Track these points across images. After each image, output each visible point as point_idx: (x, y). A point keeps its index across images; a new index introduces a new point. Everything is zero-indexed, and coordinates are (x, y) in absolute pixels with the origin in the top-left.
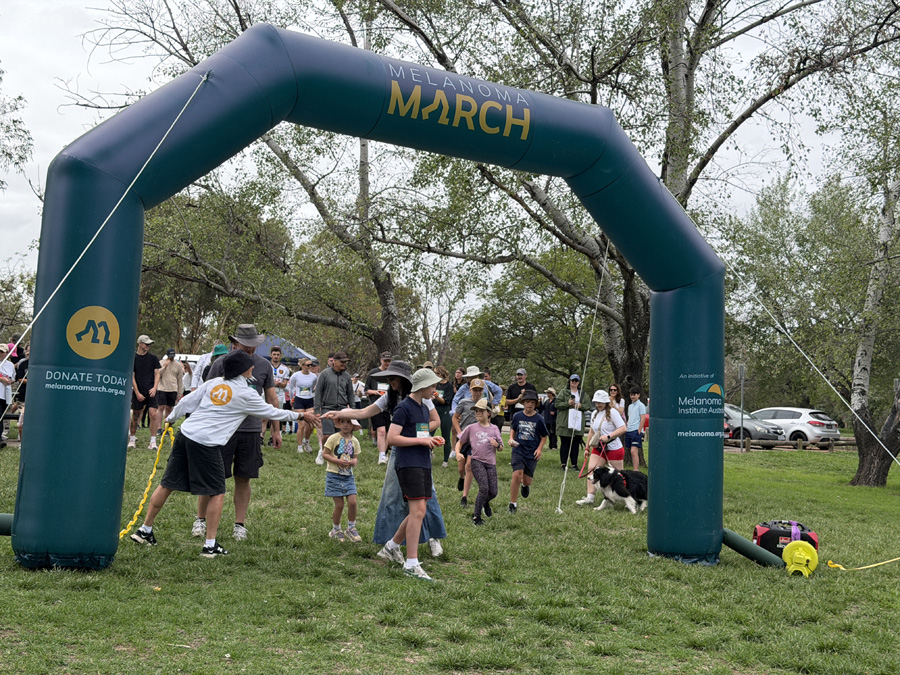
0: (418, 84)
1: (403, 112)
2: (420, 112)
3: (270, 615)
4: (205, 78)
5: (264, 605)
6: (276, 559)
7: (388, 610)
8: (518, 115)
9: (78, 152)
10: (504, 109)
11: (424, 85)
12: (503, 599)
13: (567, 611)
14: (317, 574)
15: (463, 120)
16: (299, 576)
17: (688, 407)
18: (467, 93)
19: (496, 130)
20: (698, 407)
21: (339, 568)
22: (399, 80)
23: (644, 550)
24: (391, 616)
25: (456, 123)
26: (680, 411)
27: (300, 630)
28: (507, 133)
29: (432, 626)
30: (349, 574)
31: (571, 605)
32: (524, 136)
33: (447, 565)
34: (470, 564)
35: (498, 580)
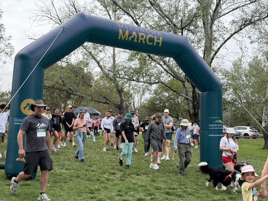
0: (128, 30)
1: (123, 38)
2: (128, 39)
3: (83, 193)
4: (62, 29)
5: (81, 190)
6: (86, 175)
7: (120, 191)
8: (158, 39)
9: (24, 52)
10: (154, 37)
11: (129, 30)
12: (155, 187)
13: (175, 191)
14: (98, 180)
15: (141, 41)
16: (93, 181)
17: (212, 127)
18: (142, 32)
19: (152, 44)
20: (215, 127)
21: (105, 178)
22: (122, 29)
23: (199, 171)
24: (120, 193)
25: (139, 42)
26: (209, 128)
27: (92, 198)
28: (155, 44)
29: (133, 196)
30: (108, 180)
31: (176, 189)
32: (160, 45)
33: (138, 176)
34: (145, 176)
35: (154, 181)
